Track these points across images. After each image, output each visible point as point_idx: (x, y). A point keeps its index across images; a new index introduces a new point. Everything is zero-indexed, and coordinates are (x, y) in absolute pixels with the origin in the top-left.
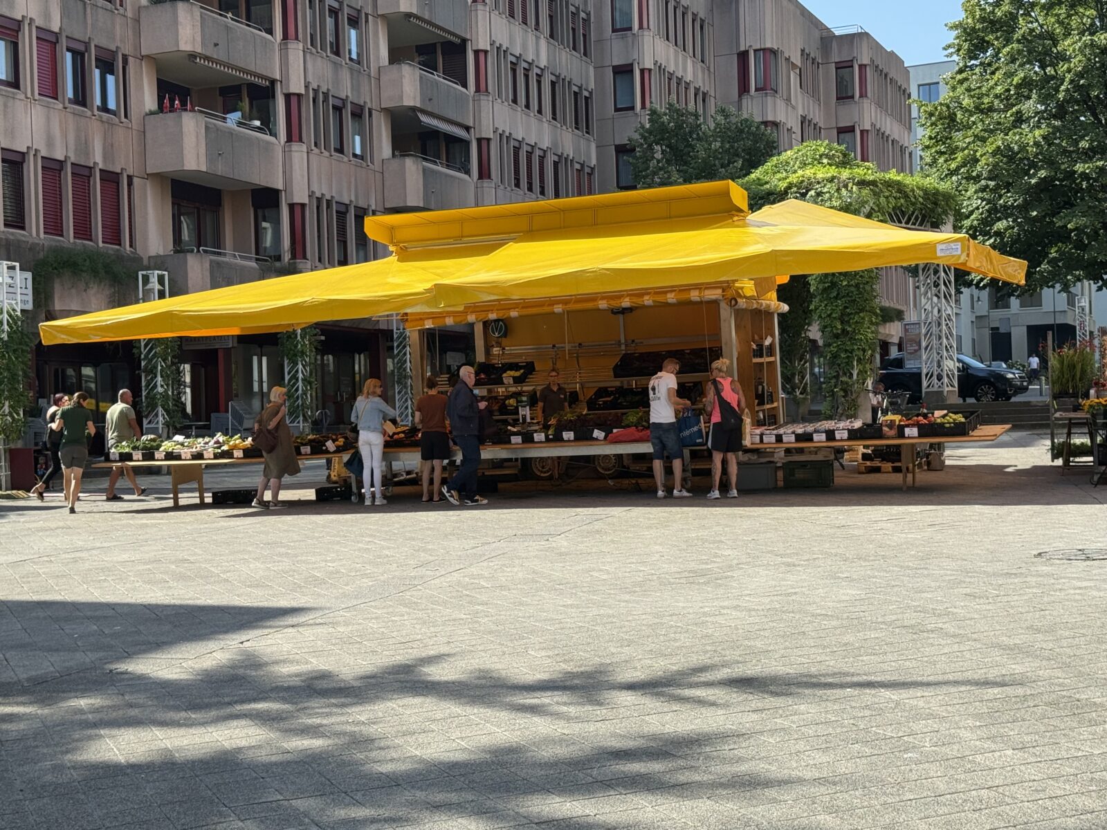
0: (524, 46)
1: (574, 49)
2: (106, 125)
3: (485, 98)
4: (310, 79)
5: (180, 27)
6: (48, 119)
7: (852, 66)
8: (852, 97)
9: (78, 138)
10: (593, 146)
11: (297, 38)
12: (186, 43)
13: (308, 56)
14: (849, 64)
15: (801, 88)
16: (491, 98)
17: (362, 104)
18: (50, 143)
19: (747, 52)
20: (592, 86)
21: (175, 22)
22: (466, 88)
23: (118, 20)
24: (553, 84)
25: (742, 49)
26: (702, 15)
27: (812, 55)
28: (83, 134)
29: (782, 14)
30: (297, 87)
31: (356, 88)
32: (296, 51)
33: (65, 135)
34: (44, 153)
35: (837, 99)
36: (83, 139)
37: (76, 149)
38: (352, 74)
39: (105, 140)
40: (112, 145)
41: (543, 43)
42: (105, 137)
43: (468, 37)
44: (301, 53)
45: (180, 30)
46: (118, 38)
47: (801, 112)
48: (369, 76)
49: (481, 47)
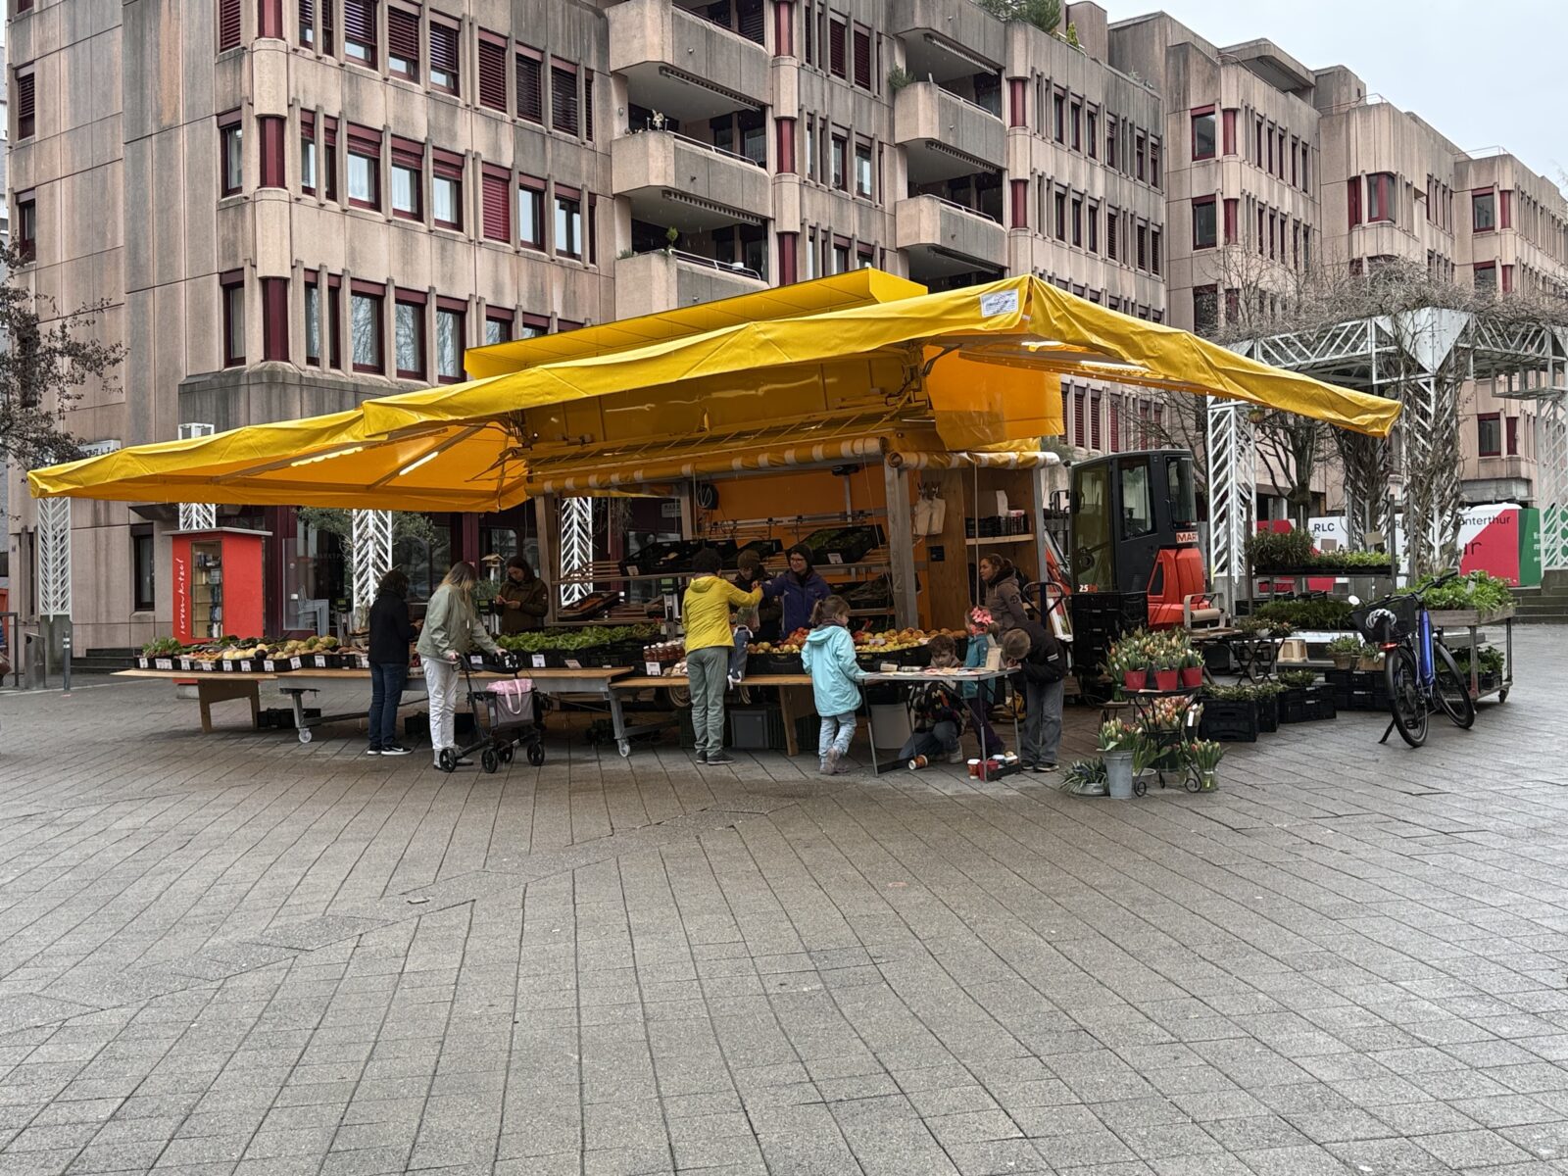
0: (1075, 175)
1: (1141, 178)
2: (568, 271)
3: (1023, 233)
4: (807, 214)
5: (651, 160)
6: (496, 264)
7: (1492, 194)
8: (1493, 228)
9: (532, 283)
10: (1163, 288)
11: (793, 171)
12: (657, 177)
13: (805, 190)
14: (1489, 191)
15: (1428, 217)
16: (1029, 234)
17: (873, 243)
18: (498, 289)
19: (1358, 178)
20: (1163, 219)
21: (646, 154)
22: (1001, 223)
23: (585, 156)
24: (1112, 218)
25: (1353, 174)
26: (1304, 138)
27: (1443, 182)
28: (539, 280)
29: (1402, 135)
30: (791, 224)
31: (865, 224)
32: (791, 185)
33: (516, 282)
34: (490, 301)
35: (1475, 231)
36: (539, 286)
37: (530, 297)
38: (860, 210)
39: (566, 287)
40: (575, 293)
41: (1099, 173)
42: (566, 284)
43: (1004, 166)
44: (797, 187)
45: (651, 163)
46: (584, 174)
47: (1428, 246)
48: (882, 211)
49: (1020, 176)
